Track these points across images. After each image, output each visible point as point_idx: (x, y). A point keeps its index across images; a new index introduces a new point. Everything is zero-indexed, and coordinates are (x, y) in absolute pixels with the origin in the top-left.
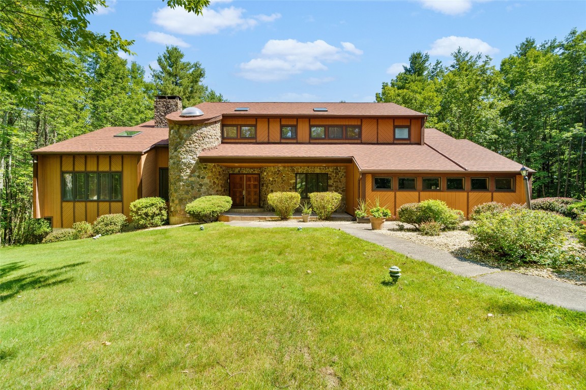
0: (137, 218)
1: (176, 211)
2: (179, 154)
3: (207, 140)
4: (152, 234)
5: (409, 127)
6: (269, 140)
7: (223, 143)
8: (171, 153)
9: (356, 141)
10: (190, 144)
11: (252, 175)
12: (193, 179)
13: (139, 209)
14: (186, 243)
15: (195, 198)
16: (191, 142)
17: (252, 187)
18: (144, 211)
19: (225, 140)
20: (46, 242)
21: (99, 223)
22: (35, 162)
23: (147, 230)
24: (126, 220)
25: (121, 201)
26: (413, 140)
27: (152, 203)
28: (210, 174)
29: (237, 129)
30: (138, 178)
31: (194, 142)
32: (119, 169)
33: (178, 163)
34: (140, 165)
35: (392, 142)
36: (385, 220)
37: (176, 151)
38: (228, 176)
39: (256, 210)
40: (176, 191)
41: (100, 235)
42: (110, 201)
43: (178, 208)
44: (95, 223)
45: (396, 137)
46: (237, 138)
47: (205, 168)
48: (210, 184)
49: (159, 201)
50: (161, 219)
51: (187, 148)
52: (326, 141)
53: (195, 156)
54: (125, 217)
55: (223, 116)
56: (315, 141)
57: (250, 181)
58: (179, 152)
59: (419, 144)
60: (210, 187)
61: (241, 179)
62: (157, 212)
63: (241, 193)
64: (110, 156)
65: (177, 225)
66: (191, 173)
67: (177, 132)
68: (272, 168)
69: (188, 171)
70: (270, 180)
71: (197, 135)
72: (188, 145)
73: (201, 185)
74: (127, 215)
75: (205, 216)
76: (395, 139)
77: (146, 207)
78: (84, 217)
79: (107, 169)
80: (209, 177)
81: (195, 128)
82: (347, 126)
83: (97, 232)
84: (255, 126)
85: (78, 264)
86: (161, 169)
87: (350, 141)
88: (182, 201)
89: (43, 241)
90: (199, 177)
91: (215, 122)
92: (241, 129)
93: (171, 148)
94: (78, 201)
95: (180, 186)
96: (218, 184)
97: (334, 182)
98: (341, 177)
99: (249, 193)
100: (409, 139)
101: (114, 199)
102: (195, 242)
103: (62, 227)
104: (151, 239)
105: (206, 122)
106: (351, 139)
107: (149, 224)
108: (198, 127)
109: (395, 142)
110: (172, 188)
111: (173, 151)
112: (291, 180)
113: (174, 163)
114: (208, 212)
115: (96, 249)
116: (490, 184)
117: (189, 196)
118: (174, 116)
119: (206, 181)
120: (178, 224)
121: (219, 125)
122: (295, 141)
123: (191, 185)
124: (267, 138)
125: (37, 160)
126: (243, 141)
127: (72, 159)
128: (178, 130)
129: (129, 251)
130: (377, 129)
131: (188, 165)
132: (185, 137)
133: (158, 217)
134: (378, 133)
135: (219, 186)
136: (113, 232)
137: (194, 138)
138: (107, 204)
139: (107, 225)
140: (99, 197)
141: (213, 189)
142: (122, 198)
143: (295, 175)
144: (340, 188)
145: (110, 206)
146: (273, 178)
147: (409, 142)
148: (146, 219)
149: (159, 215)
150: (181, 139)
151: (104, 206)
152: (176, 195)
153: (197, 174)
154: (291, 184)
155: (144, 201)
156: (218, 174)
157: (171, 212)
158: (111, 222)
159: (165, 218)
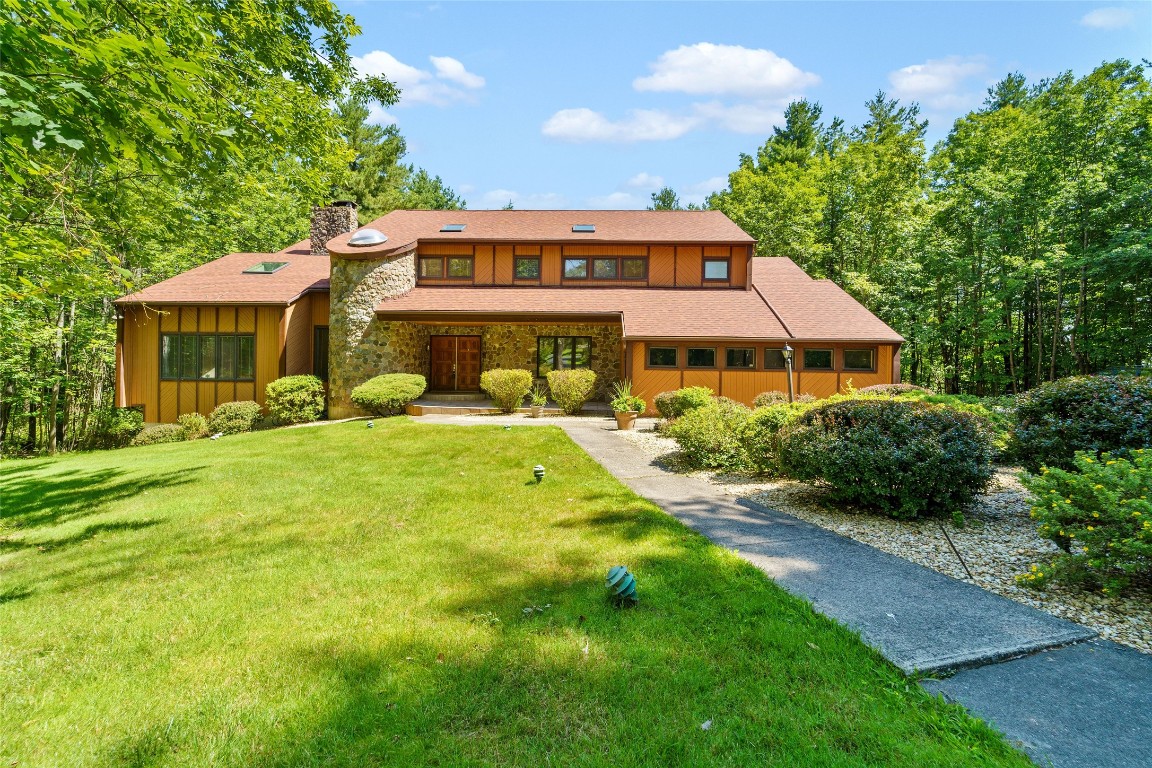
0: (277, 408)
1: (338, 398)
2: (346, 307)
3: (390, 282)
4: (297, 432)
5: (728, 260)
6: (494, 280)
7: (418, 285)
8: (334, 304)
9: (639, 284)
10: (364, 290)
11: (471, 338)
12: (366, 346)
13: (280, 394)
14: (340, 445)
15: (369, 377)
16: (365, 287)
17: (468, 357)
18: (288, 398)
19: (421, 282)
20: (136, 444)
21: (217, 416)
22: (121, 317)
23: (291, 427)
24: (259, 412)
25: (253, 380)
26: (734, 282)
27: (301, 385)
28: (394, 339)
29: (443, 262)
30: (281, 343)
31: (369, 288)
32: (251, 329)
33: (343, 321)
34: (284, 322)
35: (699, 283)
36: (635, 416)
37: (340, 301)
38: (429, 339)
39: (471, 396)
40: (339, 365)
41: (221, 434)
42: (235, 381)
43: (342, 393)
44: (212, 415)
45: (707, 277)
46: (441, 279)
47: (385, 329)
48: (394, 354)
49: (311, 382)
50: (314, 410)
51: (359, 297)
52: (589, 283)
53: (370, 310)
54: (258, 407)
55: (419, 243)
56: (570, 283)
57: (465, 347)
58: (346, 303)
59: (743, 288)
60: (395, 358)
61: (451, 344)
62: (309, 399)
63: (450, 367)
64: (237, 308)
65: (340, 421)
66: (363, 337)
67: (343, 271)
68: (499, 328)
69: (359, 334)
70: (495, 348)
71: (374, 275)
72: (360, 292)
73: (379, 356)
74: (262, 404)
75: (380, 406)
76: (704, 279)
77: (292, 391)
78: (193, 406)
79: (230, 328)
80: (392, 343)
81: (371, 264)
82: (624, 258)
83: (215, 430)
84: (472, 257)
85: (198, 468)
86: (317, 328)
87: (629, 283)
88: (349, 382)
89: (132, 443)
90: (376, 343)
91: (406, 254)
92: (448, 262)
93: (333, 295)
94: (184, 380)
95: (345, 357)
96: (409, 354)
97: (602, 350)
98: (614, 344)
99: (462, 368)
100: (728, 279)
101: (242, 377)
102: (354, 444)
103: (159, 421)
104: (294, 439)
105: (390, 255)
106: (632, 280)
107: (295, 418)
108: (376, 263)
109: (705, 284)
110: (333, 360)
111: (336, 301)
112: (530, 347)
113: (337, 320)
114: (385, 400)
115: (218, 452)
116: (837, 360)
117: (360, 374)
118: (339, 244)
119: (388, 349)
120: (341, 419)
121: (411, 259)
122: (537, 283)
123: (363, 356)
124: (491, 278)
125: (123, 315)
126: (452, 283)
127: (177, 313)
128: (345, 268)
129: (263, 454)
130: (675, 262)
131: (359, 325)
132: (354, 278)
133: (311, 407)
134: (675, 269)
135: (411, 357)
136: (240, 430)
137: (370, 281)
138: (231, 385)
139: (230, 419)
140: (218, 373)
141: (399, 362)
142: (254, 375)
143: (535, 339)
144: (611, 361)
145: (235, 390)
146: (501, 344)
147: (727, 285)
148: (290, 410)
149: (311, 403)
150: (349, 282)
151: (226, 388)
152: (339, 371)
153: (372, 338)
154: (529, 354)
155: (288, 381)
156: (408, 337)
157: (332, 399)
158: (236, 415)
159: (321, 409)
